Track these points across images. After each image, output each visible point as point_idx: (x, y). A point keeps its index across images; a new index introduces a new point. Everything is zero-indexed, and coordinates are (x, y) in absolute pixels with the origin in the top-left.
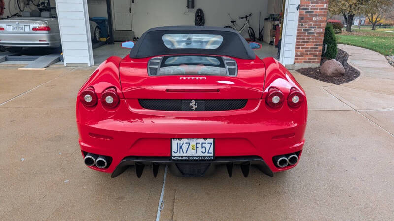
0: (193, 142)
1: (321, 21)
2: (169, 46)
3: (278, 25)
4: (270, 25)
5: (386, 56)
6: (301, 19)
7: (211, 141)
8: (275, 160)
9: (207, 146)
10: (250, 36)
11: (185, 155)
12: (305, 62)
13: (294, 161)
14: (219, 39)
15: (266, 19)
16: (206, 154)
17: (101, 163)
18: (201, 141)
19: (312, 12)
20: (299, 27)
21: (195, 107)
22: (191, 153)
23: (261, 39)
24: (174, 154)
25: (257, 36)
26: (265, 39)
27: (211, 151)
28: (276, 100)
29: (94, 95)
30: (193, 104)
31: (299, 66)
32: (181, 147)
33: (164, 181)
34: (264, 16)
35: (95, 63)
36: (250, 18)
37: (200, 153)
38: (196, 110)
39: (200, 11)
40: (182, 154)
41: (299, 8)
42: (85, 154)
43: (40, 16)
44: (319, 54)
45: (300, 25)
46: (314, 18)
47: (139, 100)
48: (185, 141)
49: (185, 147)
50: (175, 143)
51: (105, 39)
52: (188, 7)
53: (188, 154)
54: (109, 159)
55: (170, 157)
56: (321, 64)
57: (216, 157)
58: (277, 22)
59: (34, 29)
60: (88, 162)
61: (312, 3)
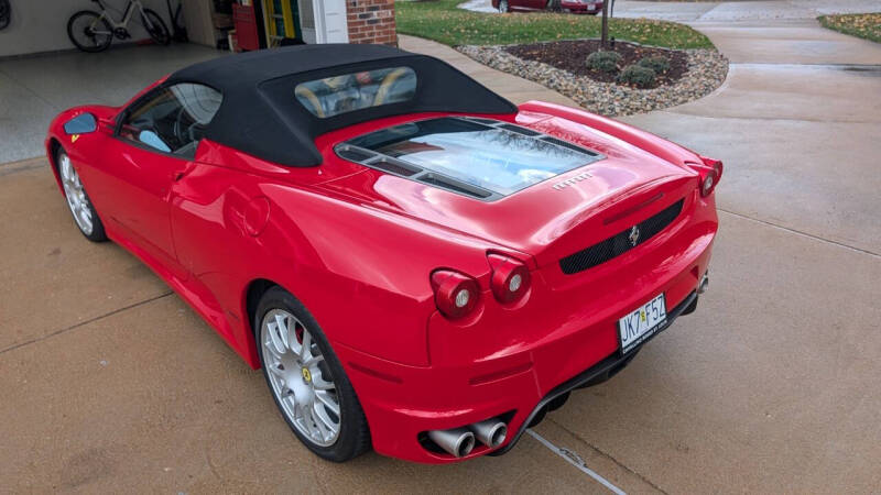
0: (642, 309)
9: (658, 305)
10: (150, 31)
11: (636, 336)
16: (659, 319)
21: (636, 238)
22: (643, 328)
23: (183, 37)
24: (623, 344)
26: (192, 35)
27: (663, 309)
28: (708, 183)
30: (633, 233)
32: (630, 326)
37: (652, 322)
40: (633, 338)
45: (352, 6)
47: (561, 263)
48: (633, 313)
49: (634, 324)
50: (623, 322)
53: (639, 334)
55: (620, 353)
57: (667, 317)
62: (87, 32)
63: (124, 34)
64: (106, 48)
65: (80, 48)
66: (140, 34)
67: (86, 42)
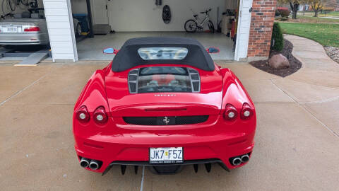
0: (166, 150)
1: (269, 21)
2: (143, 58)
3: (233, 20)
4: (226, 19)
5: (325, 46)
6: (253, 20)
7: (181, 148)
8: (231, 160)
9: (178, 153)
10: (210, 28)
11: (160, 160)
12: (256, 56)
13: (246, 159)
14: (185, 51)
15: (224, 14)
16: (177, 159)
17: (93, 166)
18: (173, 149)
19: (262, 14)
20: (251, 27)
21: (167, 122)
22: (165, 158)
23: (219, 31)
24: (151, 160)
25: (216, 28)
26: (222, 31)
27: (181, 156)
28: (231, 115)
29: (87, 114)
30: (166, 120)
31: (251, 59)
32: (157, 154)
33: (143, 174)
34: (222, 11)
35: (79, 58)
36: (210, 13)
37: (172, 158)
38: (169, 124)
39: (167, 7)
40: (158, 159)
41: (251, 10)
42: (80, 158)
43: (30, 17)
44: (268, 49)
45: (252, 25)
46: (264, 19)
47: (123, 118)
48: (160, 149)
49: (160, 154)
50: (152, 151)
51: (86, 34)
52: (156, 4)
53: (162, 159)
54: (100, 163)
55: (148, 161)
56: (270, 57)
57: (185, 161)
58: (233, 17)
59: (26, 30)
60: (83, 164)
61: (262, 6)
62: (190, 27)
63: (201, 28)
64: (194, 32)
65: (187, 32)
66: (207, 28)
67: (189, 29)
